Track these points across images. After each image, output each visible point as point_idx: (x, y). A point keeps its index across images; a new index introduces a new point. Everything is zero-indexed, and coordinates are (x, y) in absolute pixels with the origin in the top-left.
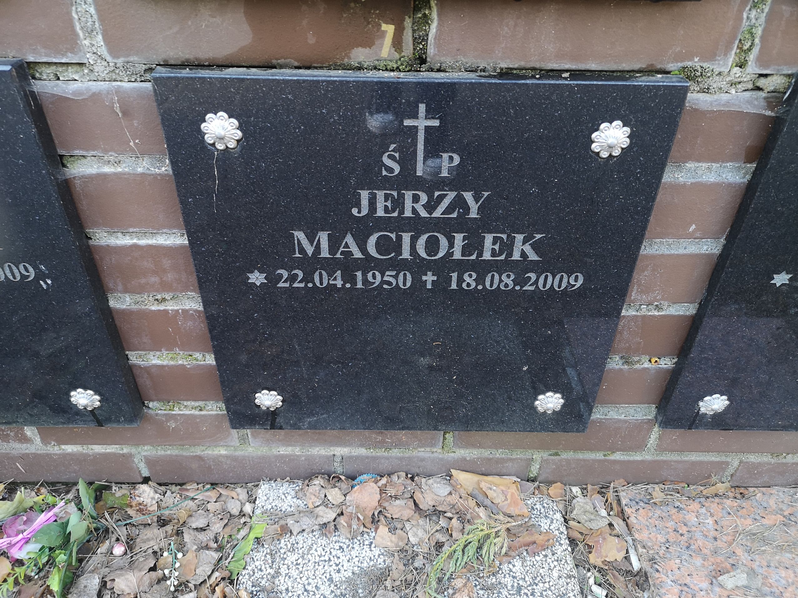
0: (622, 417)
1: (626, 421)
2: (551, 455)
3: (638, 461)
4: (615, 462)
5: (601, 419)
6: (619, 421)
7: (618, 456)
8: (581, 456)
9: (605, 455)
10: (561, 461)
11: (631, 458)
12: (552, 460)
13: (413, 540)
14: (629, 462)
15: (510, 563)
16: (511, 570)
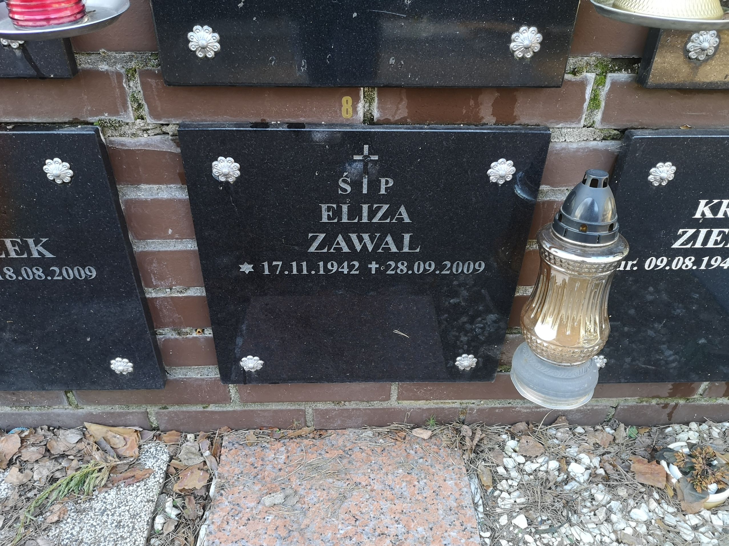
0: (199, 376)
1: (203, 380)
2: (160, 409)
3: (230, 411)
4: (213, 413)
5: (183, 378)
6: (197, 379)
7: (212, 408)
8: (184, 409)
9: (204, 408)
10: (169, 412)
11: (225, 409)
12: (163, 413)
13: (36, 477)
14: (223, 412)
15: (106, 492)
16: (105, 498)
